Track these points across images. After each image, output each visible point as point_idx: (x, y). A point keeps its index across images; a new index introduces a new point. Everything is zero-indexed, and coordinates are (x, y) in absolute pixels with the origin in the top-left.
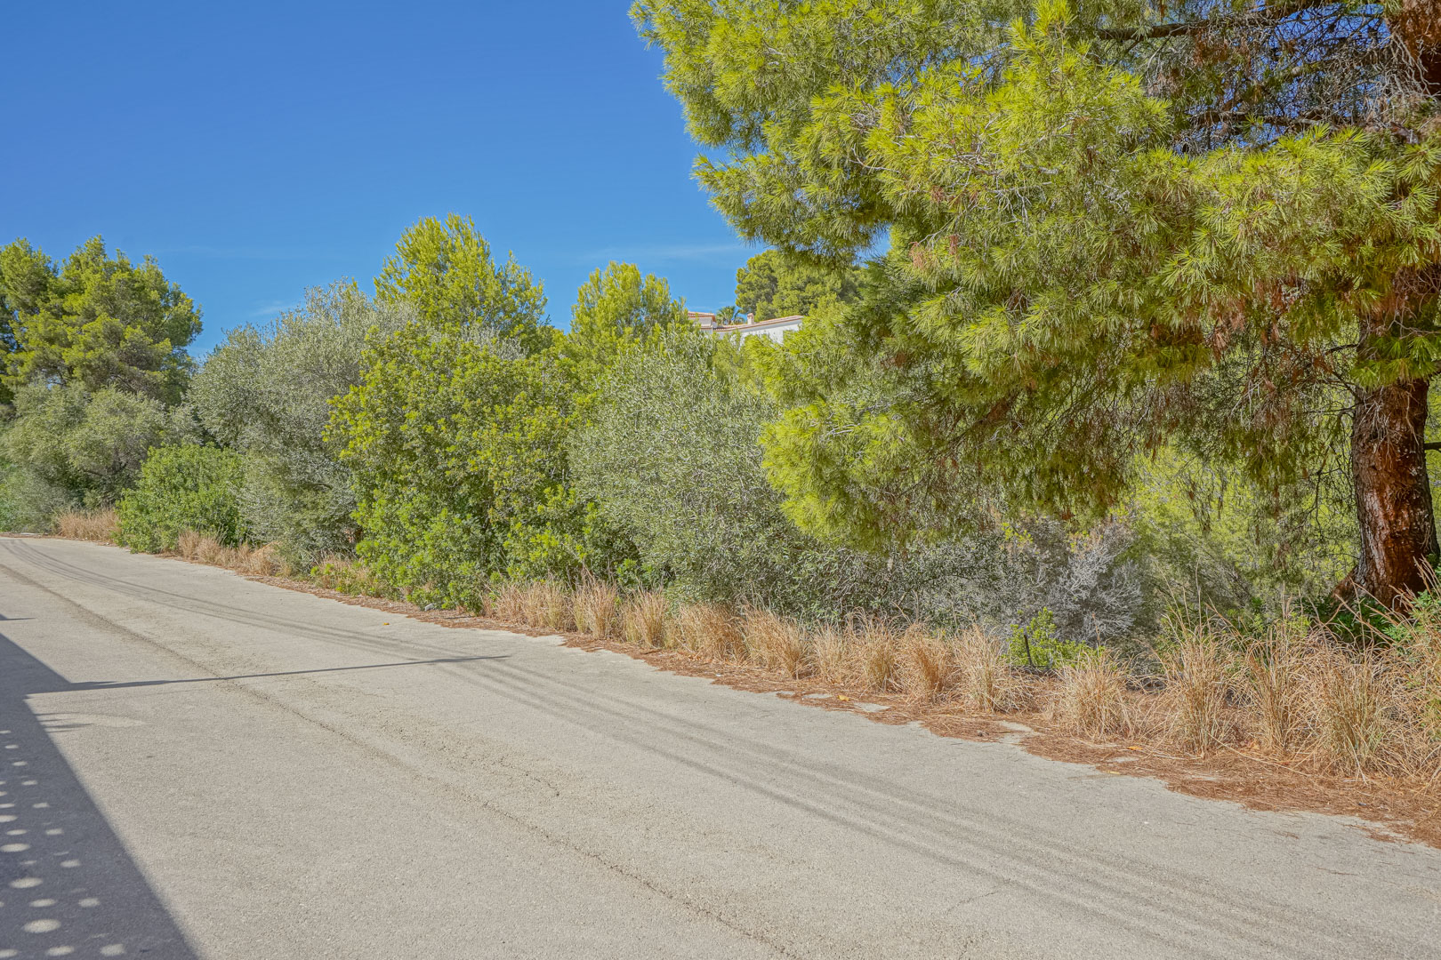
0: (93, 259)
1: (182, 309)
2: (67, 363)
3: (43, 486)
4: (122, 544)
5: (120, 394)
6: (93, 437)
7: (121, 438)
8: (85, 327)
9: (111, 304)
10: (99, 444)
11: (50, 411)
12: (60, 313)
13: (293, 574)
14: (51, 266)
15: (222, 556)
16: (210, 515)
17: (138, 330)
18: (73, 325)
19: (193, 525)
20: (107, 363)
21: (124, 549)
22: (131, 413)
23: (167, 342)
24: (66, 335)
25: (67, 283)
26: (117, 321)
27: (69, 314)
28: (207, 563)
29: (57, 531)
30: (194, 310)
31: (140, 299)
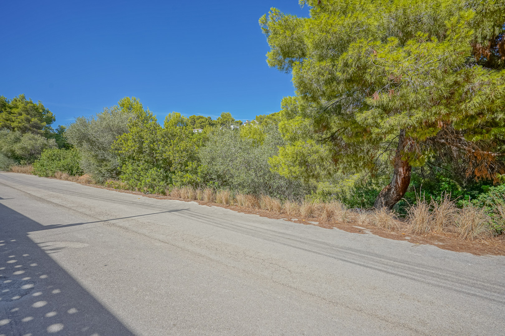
0: (21, 100)
1: (49, 115)
2: (12, 126)
3: (6, 159)
4: (36, 175)
5: (32, 135)
6: (24, 146)
7: (33, 146)
8: (18, 117)
9: (27, 112)
10: (25, 148)
11: (9, 138)
12: (10, 113)
13: (96, 183)
14: (7, 100)
15: (70, 178)
16: (65, 167)
17: (36, 119)
18: (14, 116)
19: (60, 170)
20: (26, 127)
21: (36, 176)
22: (36, 140)
23: (45, 123)
24: (12, 119)
25: (13, 105)
26: (29, 116)
27: (13, 114)
28: (65, 180)
29: (11, 171)
30: (53, 116)
31: (36, 111)
